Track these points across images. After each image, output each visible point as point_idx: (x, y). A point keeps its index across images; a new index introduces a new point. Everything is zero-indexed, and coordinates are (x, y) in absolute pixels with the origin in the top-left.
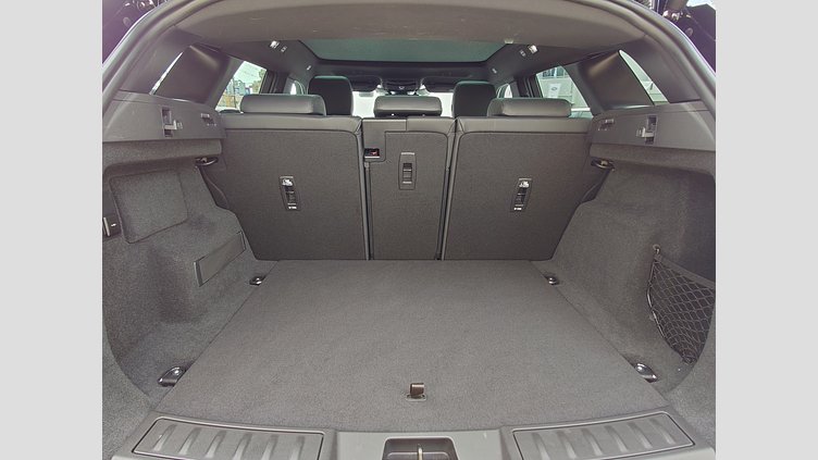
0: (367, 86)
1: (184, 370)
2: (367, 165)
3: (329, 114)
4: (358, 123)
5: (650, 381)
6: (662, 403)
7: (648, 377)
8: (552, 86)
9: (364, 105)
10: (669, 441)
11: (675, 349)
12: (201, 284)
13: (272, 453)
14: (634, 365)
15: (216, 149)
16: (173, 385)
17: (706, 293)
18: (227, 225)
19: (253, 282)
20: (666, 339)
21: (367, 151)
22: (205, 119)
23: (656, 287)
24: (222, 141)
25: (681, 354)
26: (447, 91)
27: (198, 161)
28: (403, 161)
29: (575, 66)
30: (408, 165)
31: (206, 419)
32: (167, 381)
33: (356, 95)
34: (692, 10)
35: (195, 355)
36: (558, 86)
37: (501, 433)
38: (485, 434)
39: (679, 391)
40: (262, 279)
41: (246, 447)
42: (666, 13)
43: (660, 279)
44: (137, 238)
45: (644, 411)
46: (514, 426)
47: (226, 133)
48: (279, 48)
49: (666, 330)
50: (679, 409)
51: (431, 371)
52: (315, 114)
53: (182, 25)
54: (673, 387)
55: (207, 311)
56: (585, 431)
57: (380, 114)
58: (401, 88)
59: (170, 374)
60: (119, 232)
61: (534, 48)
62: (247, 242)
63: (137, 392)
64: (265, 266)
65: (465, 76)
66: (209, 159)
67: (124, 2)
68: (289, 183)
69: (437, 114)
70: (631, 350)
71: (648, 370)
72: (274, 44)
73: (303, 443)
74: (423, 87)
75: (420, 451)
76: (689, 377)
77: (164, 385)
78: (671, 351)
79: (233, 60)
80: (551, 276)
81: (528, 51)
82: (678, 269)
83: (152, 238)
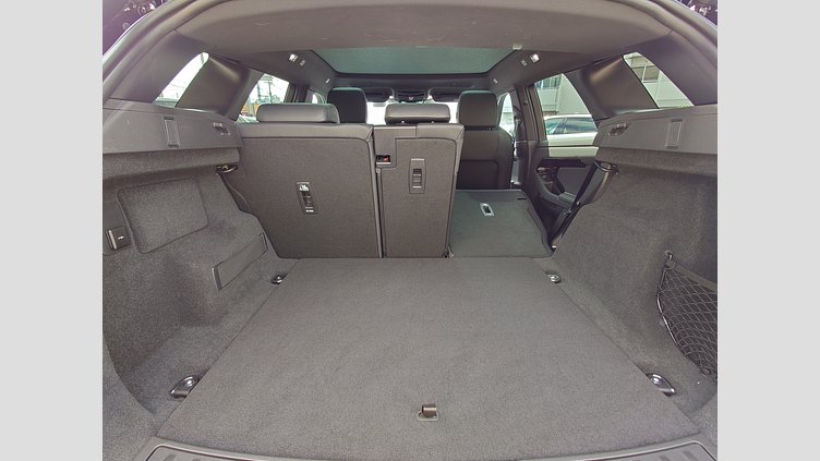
0: (379, 97)
1: (197, 380)
2: (378, 171)
3: (343, 122)
4: (369, 130)
5: (668, 394)
7: (666, 390)
9: (376, 114)
11: (690, 357)
12: (220, 288)
14: (649, 375)
15: (234, 157)
18: (248, 228)
19: (274, 281)
20: (679, 347)
21: (379, 158)
22: (218, 128)
24: (239, 149)
25: (697, 363)
26: (452, 101)
27: (219, 169)
28: (414, 166)
30: (418, 171)
32: (179, 392)
33: (370, 105)
35: (210, 362)
40: (282, 278)
43: (673, 286)
44: (150, 248)
47: (243, 142)
48: (298, 61)
49: (679, 338)
51: (442, 384)
52: (328, 122)
53: (184, 30)
55: (226, 313)
57: (391, 122)
58: (411, 99)
59: (182, 384)
60: (128, 244)
61: (536, 57)
62: (269, 242)
64: (285, 264)
65: (468, 86)
66: (230, 166)
67: (123, 6)
68: (305, 188)
69: (445, 121)
70: (646, 359)
71: (664, 382)
72: (293, 57)
74: (430, 97)
77: (176, 396)
78: (684, 361)
79: (253, 72)
80: (554, 273)
81: (529, 61)
82: (696, 278)
83: (168, 246)
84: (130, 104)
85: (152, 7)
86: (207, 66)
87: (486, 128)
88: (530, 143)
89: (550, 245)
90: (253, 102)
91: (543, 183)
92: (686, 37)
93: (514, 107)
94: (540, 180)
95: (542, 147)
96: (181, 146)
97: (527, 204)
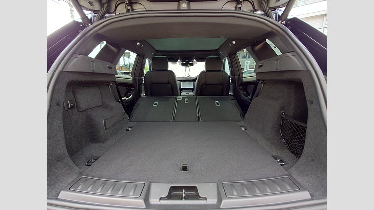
0: (174, 60)
1: (96, 160)
5: (282, 165)
6: (286, 173)
7: (281, 164)
8: (246, 62)
10: (289, 188)
11: (293, 153)
12: (106, 129)
13: (123, 190)
14: (276, 159)
15: (114, 79)
16: (90, 165)
17: (303, 129)
18: (118, 108)
19: (127, 129)
20: (289, 149)
22: (109, 67)
23: (284, 128)
25: (295, 155)
27: (108, 84)
29: (249, 47)
31: (101, 178)
32: (89, 164)
33: (169, 63)
34: (290, 20)
35: (101, 155)
36: (249, 61)
37: (217, 184)
38: (211, 184)
39: (294, 169)
41: (114, 188)
42: (280, 22)
43: (285, 125)
44: (81, 110)
45: (279, 176)
46: (223, 181)
48: (140, 45)
49: (289, 145)
50: (293, 175)
53: (99, 32)
54: (292, 167)
55: (108, 139)
56: (253, 183)
58: (187, 61)
59: (90, 161)
60: (74, 107)
61: (234, 42)
63: (75, 167)
64: (133, 124)
65: (209, 55)
70: (274, 154)
71: (281, 161)
72: (138, 44)
73: (136, 186)
74: (195, 60)
75: (183, 191)
76: (298, 163)
77: (88, 165)
78: (291, 154)
79: (123, 49)
80: (243, 127)
81: (232, 44)
82: (292, 120)
83: (87, 111)
84: (80, 55)
85: (89, 25)
86: (106, 46)
87: (217, 71)
88: (236, 77)
89: (244, 117)
90: (121, 65)
91: (242, 93)
92: (276, 31)
93: (229, 63)
94: (241, 91)
95: (241, 78)
96: (96, 72)
97: (235, 101)
